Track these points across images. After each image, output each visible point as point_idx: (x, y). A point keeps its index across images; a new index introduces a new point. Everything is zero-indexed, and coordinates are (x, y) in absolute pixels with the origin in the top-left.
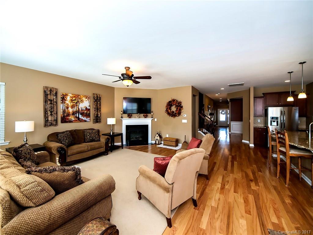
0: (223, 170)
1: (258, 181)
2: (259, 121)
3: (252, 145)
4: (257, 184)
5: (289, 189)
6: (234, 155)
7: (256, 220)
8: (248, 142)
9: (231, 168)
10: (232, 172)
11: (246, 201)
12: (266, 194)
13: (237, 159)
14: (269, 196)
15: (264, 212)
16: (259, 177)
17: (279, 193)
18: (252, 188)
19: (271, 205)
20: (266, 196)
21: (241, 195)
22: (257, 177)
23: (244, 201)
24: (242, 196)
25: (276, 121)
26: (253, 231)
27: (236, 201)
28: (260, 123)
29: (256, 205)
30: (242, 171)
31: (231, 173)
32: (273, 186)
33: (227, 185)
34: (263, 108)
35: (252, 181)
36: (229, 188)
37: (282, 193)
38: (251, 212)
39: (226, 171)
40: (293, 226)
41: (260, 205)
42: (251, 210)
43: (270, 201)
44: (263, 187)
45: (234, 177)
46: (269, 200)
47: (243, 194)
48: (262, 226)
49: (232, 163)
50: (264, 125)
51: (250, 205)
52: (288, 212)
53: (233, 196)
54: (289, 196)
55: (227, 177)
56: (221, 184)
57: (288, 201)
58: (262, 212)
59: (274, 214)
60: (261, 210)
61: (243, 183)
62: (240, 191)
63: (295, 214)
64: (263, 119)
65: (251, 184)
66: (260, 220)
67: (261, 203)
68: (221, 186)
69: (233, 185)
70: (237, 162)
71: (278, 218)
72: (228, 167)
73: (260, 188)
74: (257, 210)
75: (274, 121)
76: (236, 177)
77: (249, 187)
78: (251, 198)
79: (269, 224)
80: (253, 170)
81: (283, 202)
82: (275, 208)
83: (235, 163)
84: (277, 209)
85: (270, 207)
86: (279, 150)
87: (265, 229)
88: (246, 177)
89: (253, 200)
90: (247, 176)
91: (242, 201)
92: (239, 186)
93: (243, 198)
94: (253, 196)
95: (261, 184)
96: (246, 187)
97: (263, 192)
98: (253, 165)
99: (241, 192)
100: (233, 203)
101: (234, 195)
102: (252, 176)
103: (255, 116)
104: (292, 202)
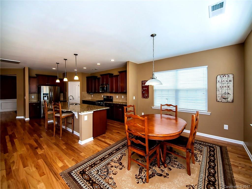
0: (3, 153)
1: (42, 145)
2: (33, 97)
3: (27, 119)
4: (41, 148)
5: (62, 140)
6: (11, 134)
7: (50, 174)
8: (22, 117)
9: (12, 148)
10: (15, 150)
11: (38, 167)
12: (50, 151)
13: (17, 136)
14: (53, 152)
15: (53, 165)
16: (42, 142)
17: (58, 146)
18: (39, 154)
19: (56, 157)
20: (51, 152)
21: (31, 165)
22: (40, 143)
23: (36, 168)
24: (33, 165)
25: (47, 96)
26: (51, 184)
27: (28, 174)
28: (34, 99)
29: (46, 164)
30: (25, 144)
31: (14, 153)
32: (53, 143)
33: (13, 166)
34: (37, 87)
35: (37, 148)
36: (17, 168)
37: (60, 145)
38: (45, 172)
39: (7, 154)
40: (71, 160)
41: (49, 162)
42: (44, 171)
43: (55, 154)
44: (47, 148)
45: (19, 154)
46: (53, 154)
47: (33, 163)
48: (55, 176)
49: (11, 143)
50: (37, 100)
51: (42, 168)
52: (66, 154)
53: (24, 172)
54: (64, 144)
55: (11, 158)
56: (6, 169)
57: (64, 147)
58: (52, 166)
59: (60, 161)
60: (51, 165)
61: (30, 154)
62: (29, 162)
63: (70, 153)
64: (36, 95)
65: (37, 151)
66: (53, 172)
67: (49, 160)
68: (6, 171)
69: (21, 161)
70: (17, 139)
71: (62, 161)
72: (8, 148)
73: (45, 149)
74: (48, 167)
75: (45, 97)
76: (21, 153)
77: (36, 154)
78: (41, 162)
79: (59, 170)
80: (36, 139)
81: (62, 150)
82: (59, 157)
83: (16, 141)
84: (60, 157)
85: (56, 159)
86: (55, 116)
87: (58, 176)
88: (31, 148)
89: (43, 162)
90: (31, 146)
91: (34, 169)
92: (26, 159)
93: (34, 167)
94: (42, 159)
95: (45, 147)
96: (34, 155)
97: (48, 151)
98: (34, 135)
99: (31, 163)
100: (26, 178)
101: (25, 170)
102: (36, 144)
103: (30, 93)
104: (66, 147)
